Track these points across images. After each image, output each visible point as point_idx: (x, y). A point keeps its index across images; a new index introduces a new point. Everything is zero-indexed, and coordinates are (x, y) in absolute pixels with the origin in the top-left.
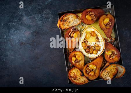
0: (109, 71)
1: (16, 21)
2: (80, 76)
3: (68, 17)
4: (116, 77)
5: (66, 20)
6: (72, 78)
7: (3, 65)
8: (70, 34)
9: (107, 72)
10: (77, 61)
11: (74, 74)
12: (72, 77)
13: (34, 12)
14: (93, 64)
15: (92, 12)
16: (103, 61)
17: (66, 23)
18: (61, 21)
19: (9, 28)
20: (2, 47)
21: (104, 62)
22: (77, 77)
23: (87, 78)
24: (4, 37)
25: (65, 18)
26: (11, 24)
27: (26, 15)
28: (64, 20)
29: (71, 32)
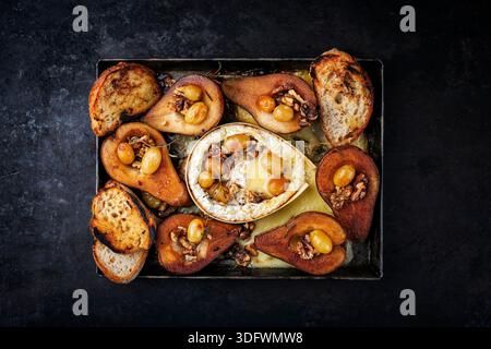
0: (124, 220)
1: (73, 57)
2: (125, 105)
3: (359, 96)
4: (98, 244)
5: (348, 85)
6: (122, 75)
7: (27, 233)
8: (292, 92)
9: (121, 213)
10: (183, 104)
11: (135, 87)
12: (124, 73)
13: (144, 23)
14: (162, 165)
15: (363, 190)
16: (168, 206)
17: (336, 86)
18: (349, 68)
19: (48, 87)
20: (21, 162)
21: (162, 208)
22: (120, 93)
23: (111, 134)
24: (26, 123)
25: (358, 85)
26: (53, 70)
27: (111, 35)
28: (350, 78)
29: (298, 97)
